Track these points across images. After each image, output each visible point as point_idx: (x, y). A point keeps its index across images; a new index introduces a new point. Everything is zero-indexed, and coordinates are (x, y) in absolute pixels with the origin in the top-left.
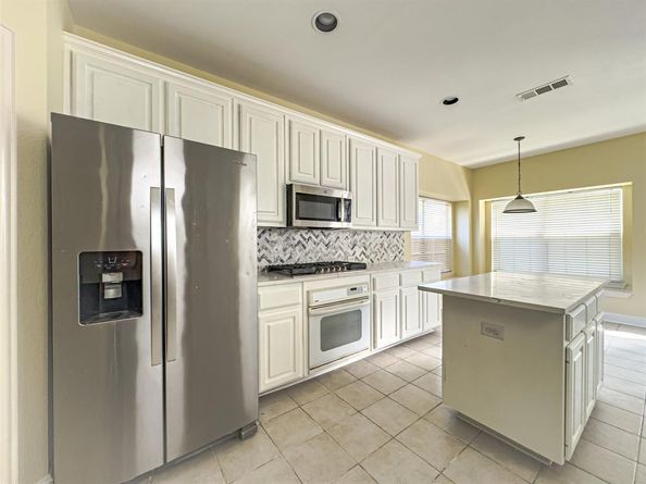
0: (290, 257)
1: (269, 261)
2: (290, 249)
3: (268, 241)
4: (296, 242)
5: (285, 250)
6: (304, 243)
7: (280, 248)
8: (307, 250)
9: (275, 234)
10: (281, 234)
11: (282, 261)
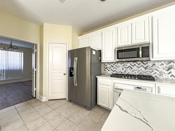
0: (125, 72)
1: (117, 72)
2: (125, 69)
3: (117, 66)
4: (127, 66)
5: (123, 69)
6: (132, 67)
7: (121, 68)
8: (133, 69)
9: (119, 64)
10: (121, 64)
11: (122, 72)
